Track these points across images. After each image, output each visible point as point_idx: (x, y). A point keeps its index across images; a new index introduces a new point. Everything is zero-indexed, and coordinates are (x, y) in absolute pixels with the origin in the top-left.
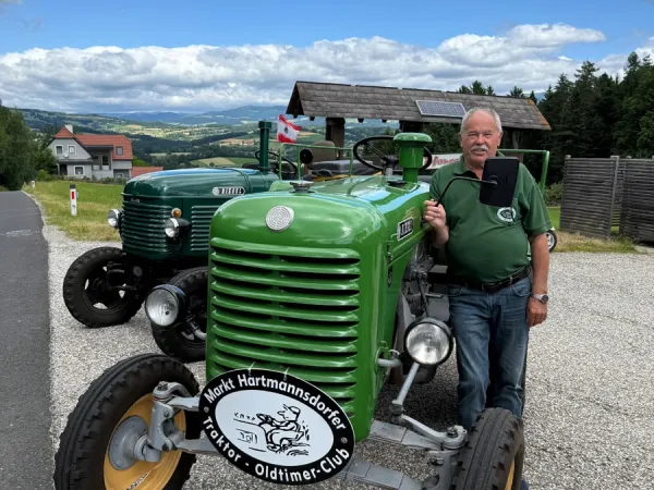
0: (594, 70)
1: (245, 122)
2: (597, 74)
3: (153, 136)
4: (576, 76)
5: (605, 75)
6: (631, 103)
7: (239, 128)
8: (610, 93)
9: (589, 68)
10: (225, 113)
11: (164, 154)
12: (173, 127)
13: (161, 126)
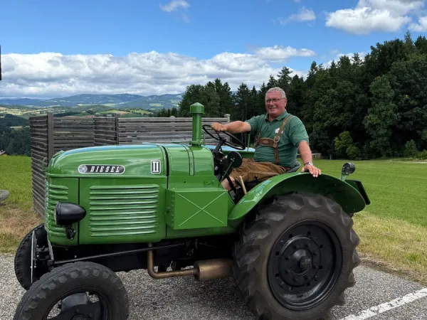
0: (289, 72)
1: (81, 105)
2: (291, 75)
3: (14, 114)
4: (279, 76)
5: (296, 76)
6: (311, 93)
7: (75, 109)
8: (300, 87)
9: (286, 71)
10: (66, 99)
11: (20, 127)
12: (28, 109)
13: (19, 107)
